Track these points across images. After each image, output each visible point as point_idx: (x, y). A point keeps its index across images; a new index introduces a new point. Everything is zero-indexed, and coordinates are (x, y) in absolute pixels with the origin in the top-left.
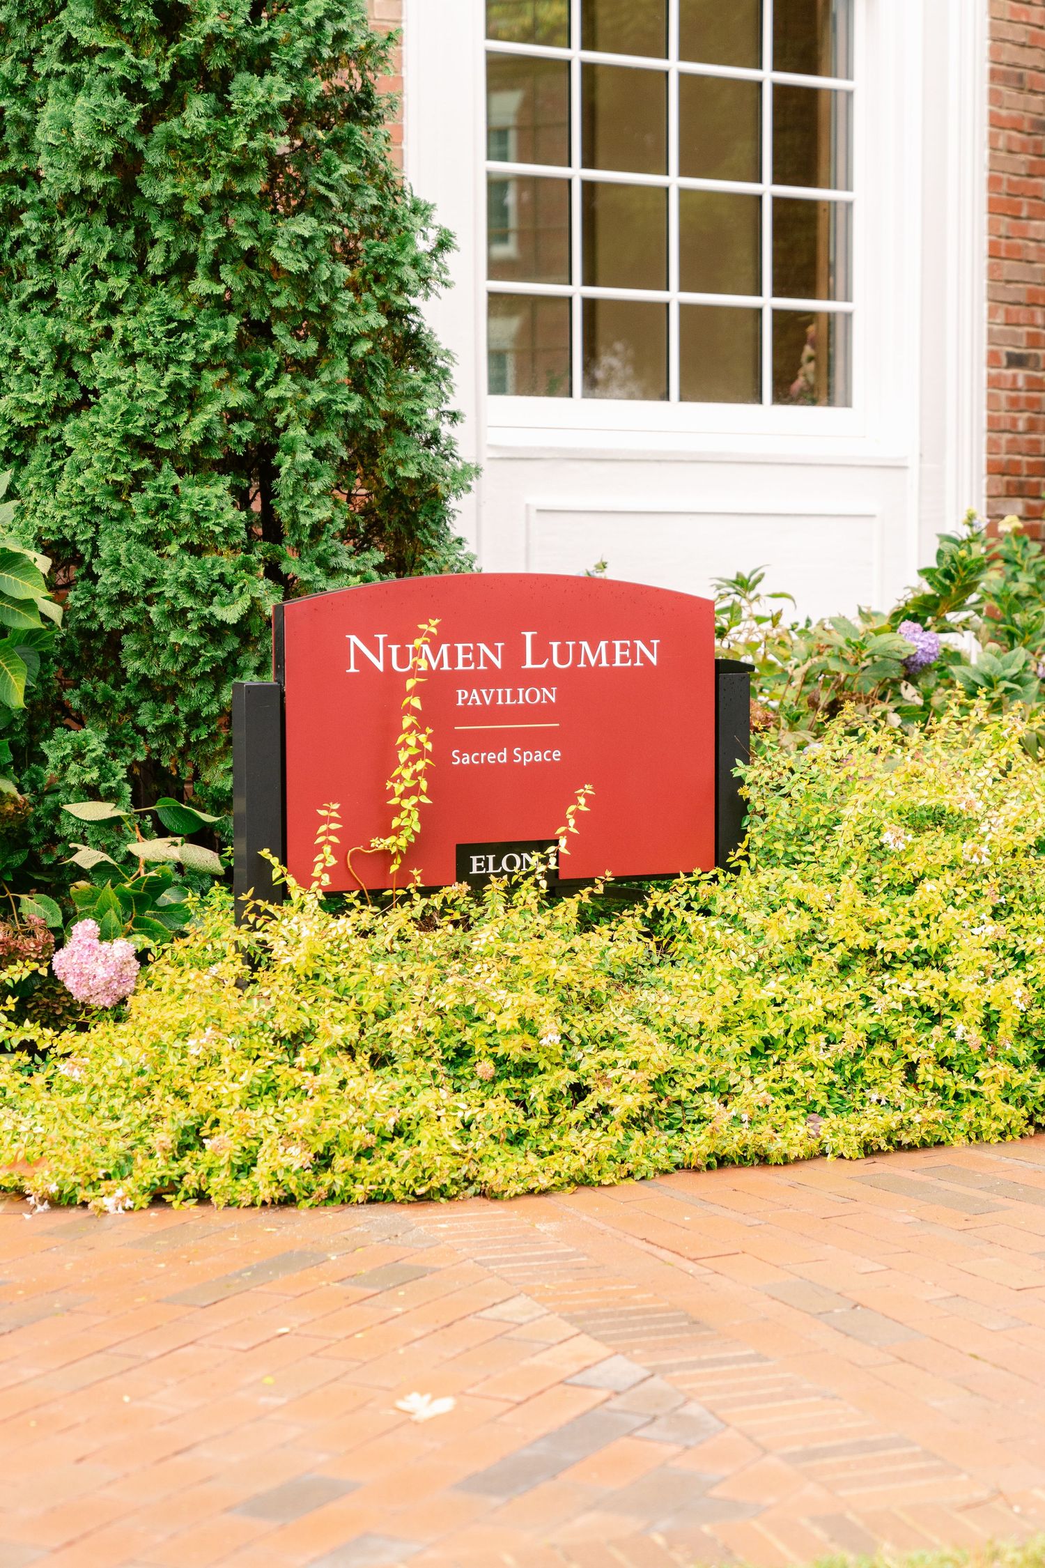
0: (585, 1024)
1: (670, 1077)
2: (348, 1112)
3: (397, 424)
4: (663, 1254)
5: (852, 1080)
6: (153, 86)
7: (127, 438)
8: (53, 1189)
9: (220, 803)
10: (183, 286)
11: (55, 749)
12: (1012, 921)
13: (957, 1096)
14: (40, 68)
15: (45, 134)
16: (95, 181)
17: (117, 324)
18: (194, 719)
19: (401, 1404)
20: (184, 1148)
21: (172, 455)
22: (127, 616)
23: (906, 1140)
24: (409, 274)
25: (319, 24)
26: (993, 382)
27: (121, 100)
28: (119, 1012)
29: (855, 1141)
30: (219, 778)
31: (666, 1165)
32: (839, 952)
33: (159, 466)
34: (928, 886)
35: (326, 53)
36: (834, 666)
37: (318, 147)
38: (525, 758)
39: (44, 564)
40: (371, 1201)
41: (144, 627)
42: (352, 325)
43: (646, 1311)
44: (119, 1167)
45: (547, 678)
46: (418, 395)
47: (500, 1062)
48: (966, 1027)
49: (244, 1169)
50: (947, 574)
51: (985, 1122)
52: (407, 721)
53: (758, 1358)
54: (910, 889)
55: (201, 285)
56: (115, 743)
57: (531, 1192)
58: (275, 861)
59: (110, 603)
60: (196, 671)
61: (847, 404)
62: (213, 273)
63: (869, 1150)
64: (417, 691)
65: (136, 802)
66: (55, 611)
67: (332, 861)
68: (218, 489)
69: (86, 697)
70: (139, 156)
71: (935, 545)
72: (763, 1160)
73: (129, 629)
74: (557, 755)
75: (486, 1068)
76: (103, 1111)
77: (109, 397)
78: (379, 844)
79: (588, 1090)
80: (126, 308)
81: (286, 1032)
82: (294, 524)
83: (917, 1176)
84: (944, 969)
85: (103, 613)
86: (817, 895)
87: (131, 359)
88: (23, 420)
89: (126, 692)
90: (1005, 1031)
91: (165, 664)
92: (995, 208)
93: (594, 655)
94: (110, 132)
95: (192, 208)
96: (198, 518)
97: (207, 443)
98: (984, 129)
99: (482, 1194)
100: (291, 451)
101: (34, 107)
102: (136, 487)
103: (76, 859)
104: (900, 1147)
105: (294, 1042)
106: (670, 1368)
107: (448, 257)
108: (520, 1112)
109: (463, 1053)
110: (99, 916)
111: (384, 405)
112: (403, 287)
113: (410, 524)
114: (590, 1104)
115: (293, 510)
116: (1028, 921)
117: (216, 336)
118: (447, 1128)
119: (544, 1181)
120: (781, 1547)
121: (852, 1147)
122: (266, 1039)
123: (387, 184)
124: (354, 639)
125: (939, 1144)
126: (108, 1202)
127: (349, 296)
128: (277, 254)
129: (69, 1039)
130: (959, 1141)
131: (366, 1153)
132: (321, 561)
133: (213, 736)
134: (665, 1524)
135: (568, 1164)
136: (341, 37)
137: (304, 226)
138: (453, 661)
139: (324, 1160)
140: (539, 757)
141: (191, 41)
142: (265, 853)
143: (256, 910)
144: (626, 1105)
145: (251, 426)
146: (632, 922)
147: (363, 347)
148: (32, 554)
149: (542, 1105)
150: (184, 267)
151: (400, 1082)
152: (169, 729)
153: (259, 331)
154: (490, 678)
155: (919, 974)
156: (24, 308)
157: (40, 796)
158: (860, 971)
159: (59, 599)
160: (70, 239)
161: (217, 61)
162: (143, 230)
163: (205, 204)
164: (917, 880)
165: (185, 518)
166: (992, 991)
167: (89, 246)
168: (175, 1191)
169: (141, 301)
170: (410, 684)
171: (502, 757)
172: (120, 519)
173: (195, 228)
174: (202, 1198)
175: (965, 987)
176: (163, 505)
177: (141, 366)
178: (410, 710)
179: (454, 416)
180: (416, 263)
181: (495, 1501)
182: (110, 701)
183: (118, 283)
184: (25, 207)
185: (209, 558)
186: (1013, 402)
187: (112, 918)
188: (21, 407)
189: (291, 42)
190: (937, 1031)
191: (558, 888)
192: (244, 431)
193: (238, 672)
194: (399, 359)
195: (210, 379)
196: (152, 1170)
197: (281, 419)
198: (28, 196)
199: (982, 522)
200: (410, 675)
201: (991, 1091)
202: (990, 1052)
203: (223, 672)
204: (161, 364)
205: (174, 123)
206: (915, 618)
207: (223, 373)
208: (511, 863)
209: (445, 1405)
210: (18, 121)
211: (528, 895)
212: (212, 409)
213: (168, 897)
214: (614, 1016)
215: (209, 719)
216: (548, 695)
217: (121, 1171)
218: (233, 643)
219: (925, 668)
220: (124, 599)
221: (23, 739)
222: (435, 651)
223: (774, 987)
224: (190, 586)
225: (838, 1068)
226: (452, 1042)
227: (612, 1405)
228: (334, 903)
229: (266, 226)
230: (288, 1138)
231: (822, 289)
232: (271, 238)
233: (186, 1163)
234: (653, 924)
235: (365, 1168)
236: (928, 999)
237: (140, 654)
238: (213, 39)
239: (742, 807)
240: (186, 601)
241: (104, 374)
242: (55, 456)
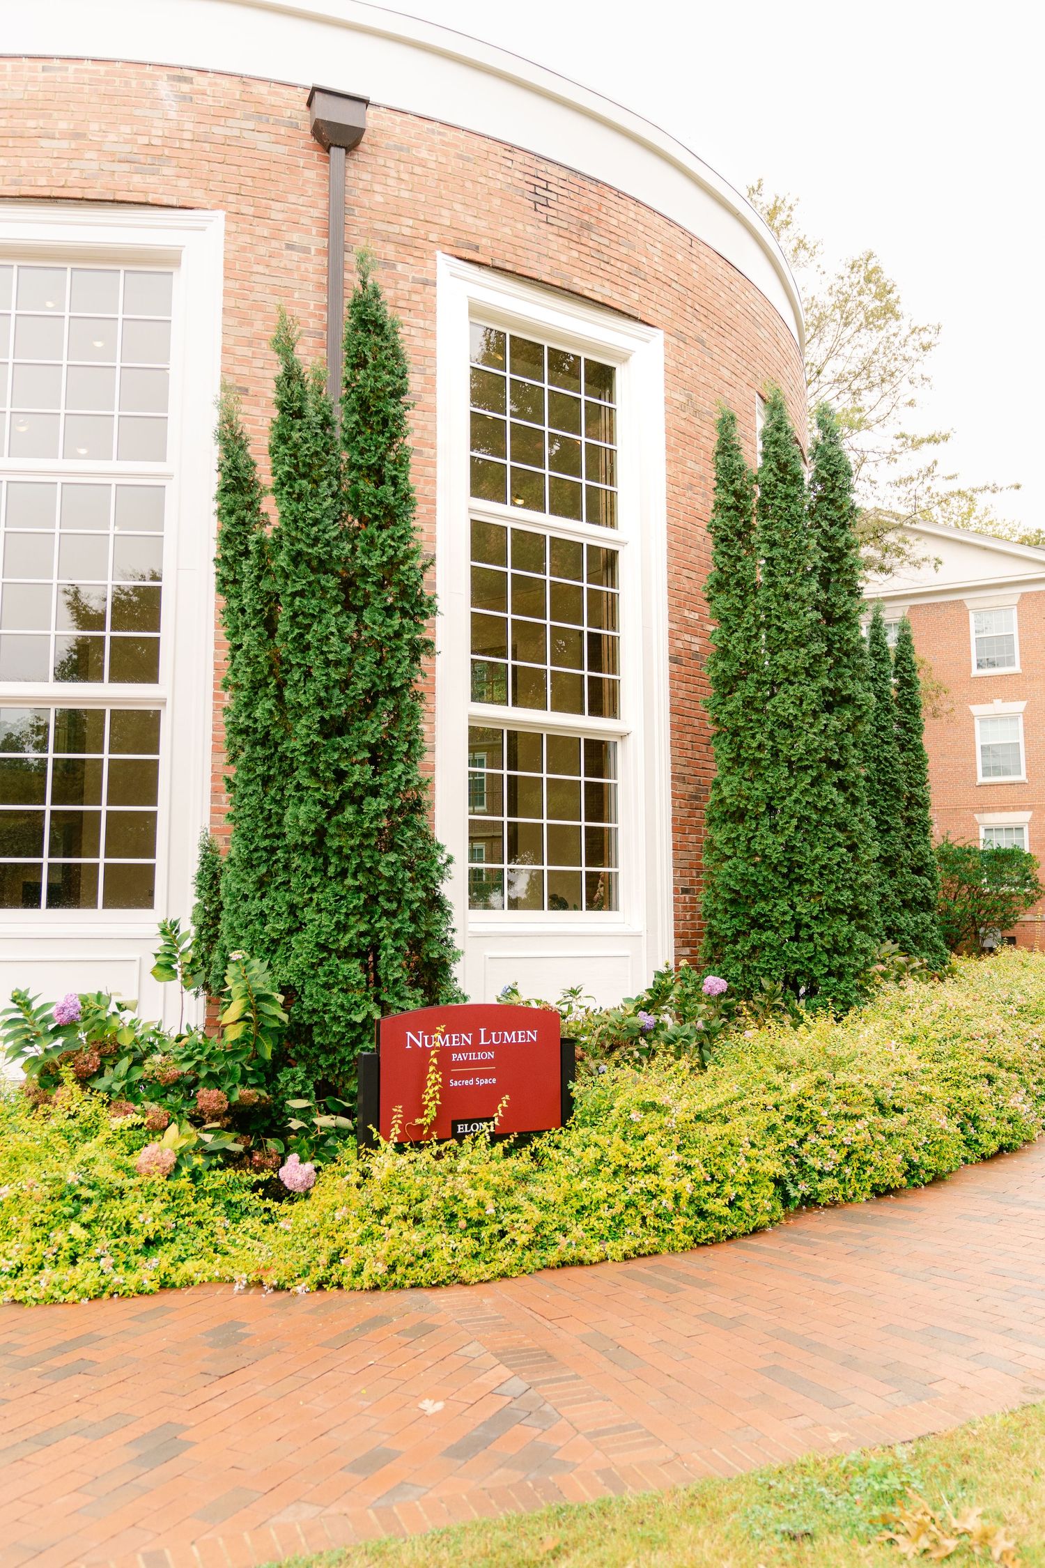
0: (505, 1202)
1: (541, 1225)
2: (404, 1247)
3: (429, 934)
4: (537, 1316)
5: (619, 1224)
6: (332, 802)
7: (317, 944)
8: (275, 1283)
9: (352, 1098)
10: (342, 881)
11: (283, 1077)
12: (685, 1152)
13: (664, 1231)
14: (287, 793)
15: (287, 819)
16: (307, 840)
17: (315, 896)
18: (342, 1061)
19: (422, 1406)
20: (332, 1262)
21: (336, 951)
22: (315, 1018)
23: (642, 1252)
24: (435, 874)
25: (400, 777)
26: (676, 900)
27: (319, 807)
28: (307, 1196)
29: (620, 1253)
30: (352, 1086)
31: (540, 1266)
32: (613, 1167)
33: (330, 955)
34: (649, 1137)
35: (402, 788)
36: (612, 1031)
37: (398, 824)
38: (481, 1082)
39: (281, 998)
40: (412, 1286)
41: (322, 1024)
42: (411, 896)
43: (528, 1350)
44: (304, 1271)
45: (490, 1048)
46: (438, 922)
47: (469, 1220)
48: (667, 1201)
49: (358, 1272)
50: (657, 991)
51: (675, 1243)
52: (431, 1068)
53: (577, 1377)
54: (642, 1138)
55: (349, 881)
56: (309, 1072)
57: (481, 1281)
58: (374, 1130)
59: (309, 1012)
60: (344, 1042)
61: (617, 909)
62: (355, 876)
63: (626, 1257)
64: (435, 1056)
65: (317, 1097)
66: (285, 1017)
67: (398, 1132)
68: (355, 965)
69: (297, 1053)
70: (325, 830)
71: (653, 978)
72: (581, 1263)
73: (316, 1024)
74: (494, 1080)
75: (463, 1223)
76: (298, 1244)
77: (310, 926)
78: (419, 1121)
79: (507, 1233)
80: (319, 890)
81: (377, 1208)
82: (386, 979)
83: (646, 1271)
84: (657, 1173)
85: (305, 1017)
86: (603, 1140)
87: (320, 911)
88: (275, 935)
89: (313, 1051)
90: (683, 1202)
91: (331, 1039)
92: (674, 830)
93: (510, 1037)
94: (314, 821)
95: (346, 851)
96: (346, 978)
97: (350, 946)
98: (670, 799)
99: (460, 1283)
100: (385, 949)
101: (284, 808)
102: (320, 964)
103: (290, 1125)
104: (639, 1255)
105: (382, 1213)
106: (538, 1384)
107: (451, 866)
108: (477, 1243)
109: (453, 1216)
110: (299, 1151)
111: (424, 928)
112: (432, 880)
113: (435, 976)
114: (507, 1239)
115: (386, 973)
116: (692, 1152)
117: (355, 902)
118: (446, 1253)
119: (487, 1276)
120: (583, 1488)
121: (619, 1257)
122: (369, 1211)
123: (426, 836)
124: (409, 1034)
125: (656, 1253)
126: (299, 1289)
127: (410, 885)
128: (381, 869)
129: (285, 1207)
130: (665, 1252)
131: (411, 1265)
132: (397, 994)
133: (350, 1069)
134: (533, 1475)
135: (497, 1267)
136: (408, 781)
137: (392, 857)
138: (451, 1042)
139: (392, 1269)
140: (487, 1081)
141: (348, 785)
142: (370, 1126)
143: (366, 1153)
144: (522, 1239)
145: (369, 938)
146: (526, 1152)
147: (416, 905)
148: (276, 995)
149: (486, 1240)
150: (343, 874)
151: (425, 1232)
152: (332, 1066)
153: (373, 899)
154: (467, 1049)
155: (647, 1176)
156: (277, 888)
157: (276, 1095)
158: (622, 1175)
159: (287, 1011)
160: (297, 861)
161: (358, 792)
162: (326, 859)
163: (352, 849)
164: (645, 1135)
165: (341, 978)
166: (678, 1185)
167: (304, 865)
168: (327, 1283)
169: (325, 887)
170: (433, 1053)
171: (471, 1082)
172: (314, 977)
173: (348, 858)
174: (339, 1285)
175: (666, 1183)
176: (331, 972)
177: (324, 914)
178: (432, 1064)
179: (453, 930)
180: (438, 870)
181: (460, 1462)
182: (307, 1054)
183: (316, 880)
184: (278, 848)
185: (350, 994)
186: (685, 908)
187: (305, 1152)
188: (274, 930)
189: (388, 784)
190: (654, 1202)
191: (495, 1138)
192: (366, 941)
193: (361, 1042)
194: (431, 908)
195: (352, 919)
196: (320, 1273)
197: (381, 936)
198: (280, 843)
199: (672, 966)
200: (433, 1048)
201: (678, 1229)
202: (678, 1212)
203: (355, 1043)
204: (332, 913)
205: (340, 817)
206: (644, 1010)
207: (358, 917)
208: (475, 1127)
209: (440, 1406)
210: (277, 813)
211: (482, 1142)
212: (353, 932)
213: (330, 1142)
214: (518, 1199)
215: (350, 1062)
216: (491, 1055)
217: (305, 1274)
218: (360, 1030)
219: (649, 1031)
220: (314, 1011)
221: (270, 1071)
222: (443, 1037)
223: (585, 1183)
224: (342, 1007)
225: (613, 1219)
226: (448, 1211)
227: (513, 1405)
228: (400, 1149)
229: (377, 857)
230: (377, 1260)
231: (606, 862)
232: (378, 862)
233: (333, 1269)
234: (534, 1155)
235: (410, 1272)
236: (652, 1188)
237: (320, 1034)
238: (357, 784)
239: (572, 1100)
240: (340, 1013)
241: (308, 917)
242: (288, 950)
